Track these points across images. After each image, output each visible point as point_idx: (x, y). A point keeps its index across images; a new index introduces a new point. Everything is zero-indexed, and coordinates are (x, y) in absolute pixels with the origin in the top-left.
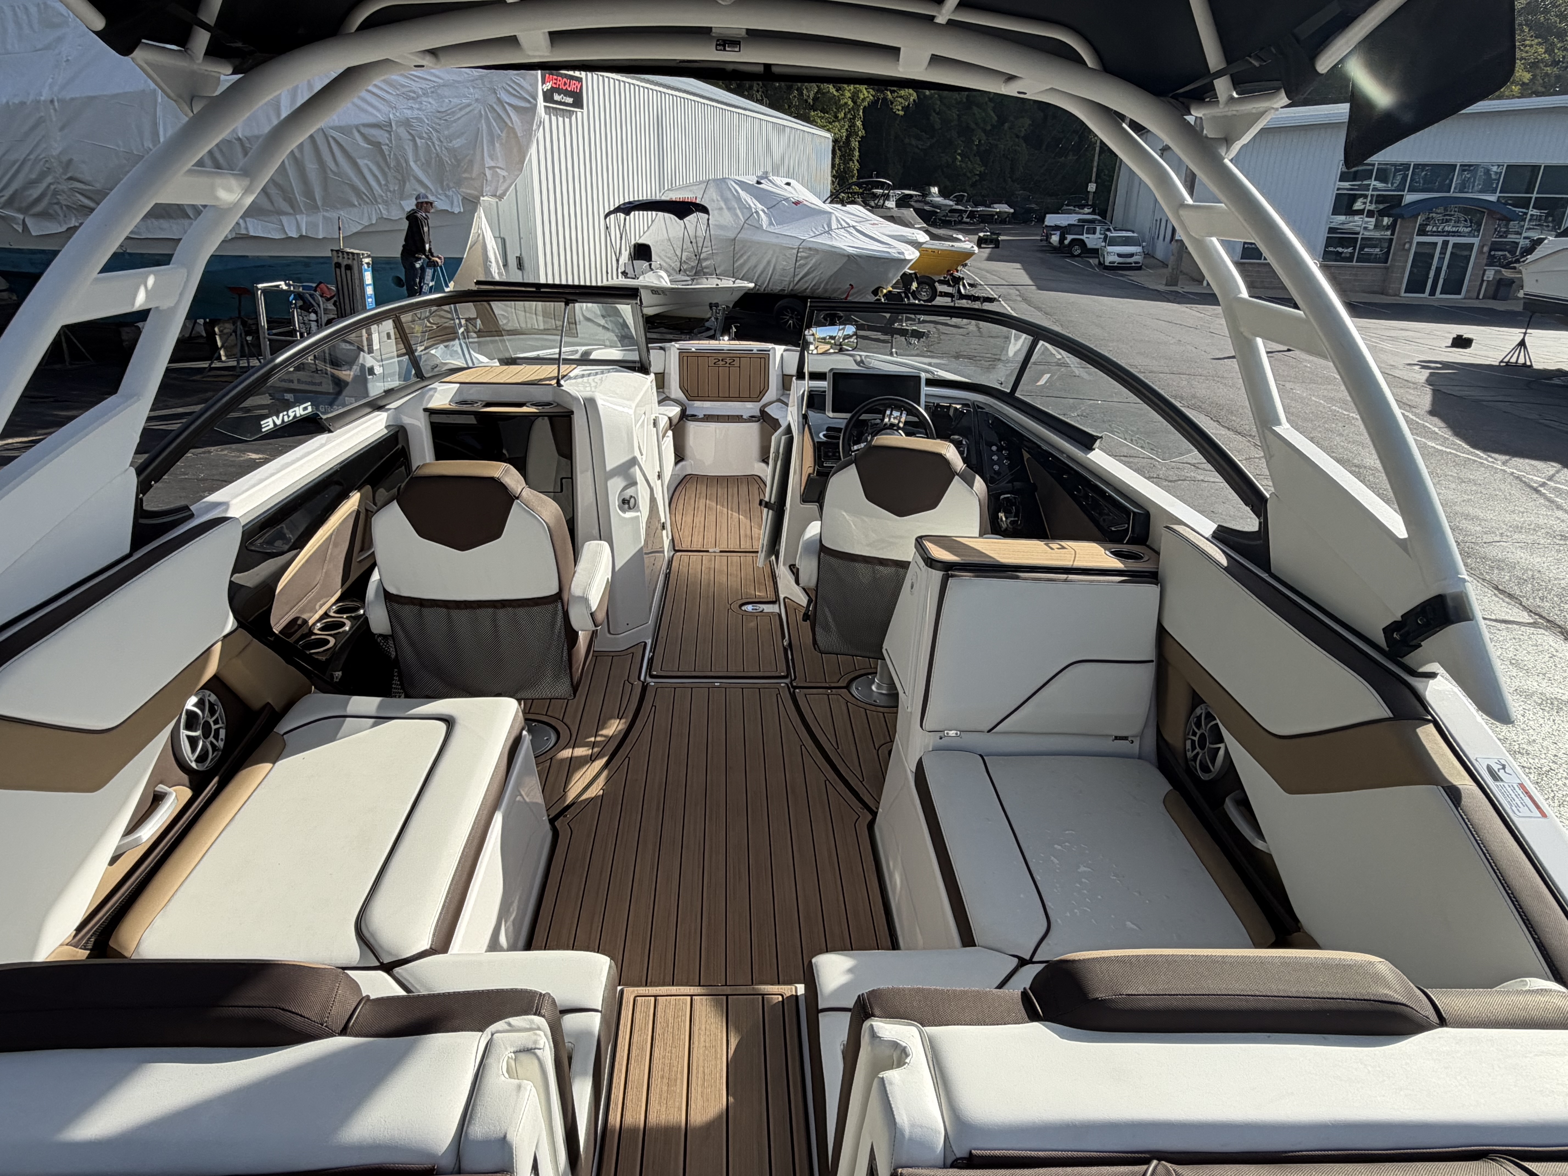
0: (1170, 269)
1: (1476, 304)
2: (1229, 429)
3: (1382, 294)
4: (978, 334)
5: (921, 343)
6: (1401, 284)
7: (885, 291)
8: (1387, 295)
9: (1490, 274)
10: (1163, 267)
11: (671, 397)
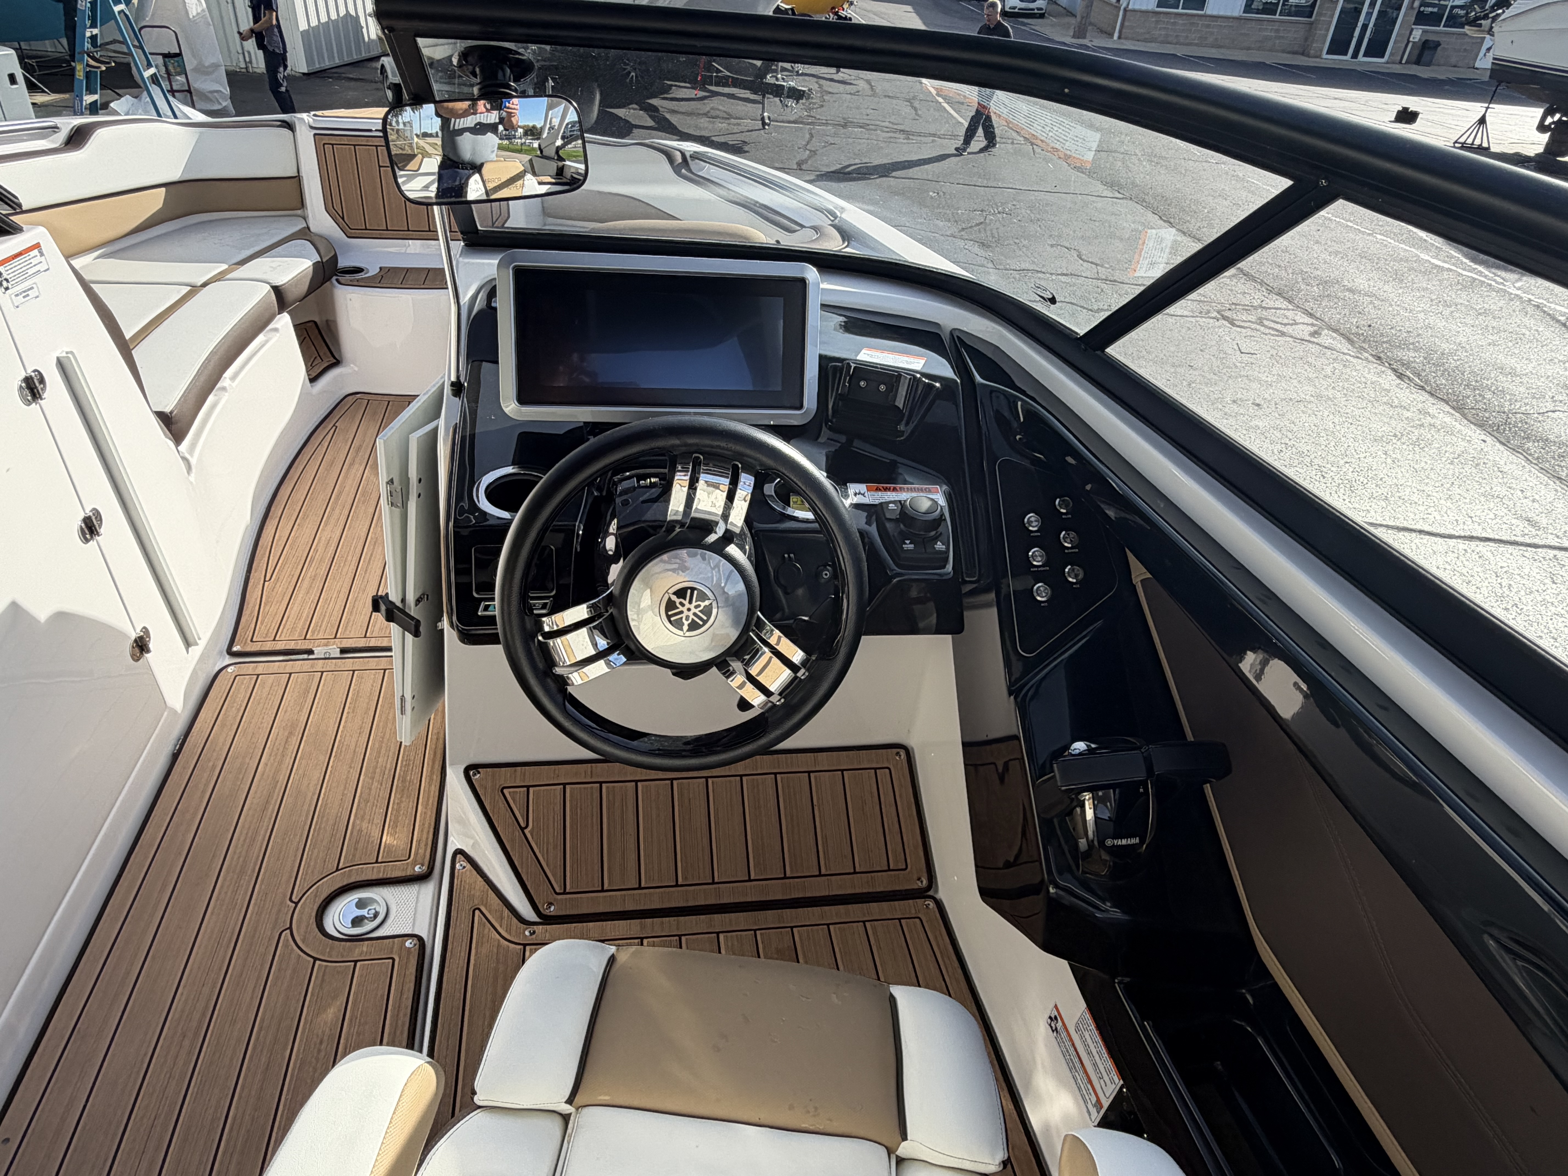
0: (1079, 18)
1: (1397, 69)
3: (1303, 54)
4: (870, 93)
5: (800, 106)
6: (1324, 43)
8: (1308, 56)
9: (1417, 34)
10: (1067, 15)
11: (312, 229)
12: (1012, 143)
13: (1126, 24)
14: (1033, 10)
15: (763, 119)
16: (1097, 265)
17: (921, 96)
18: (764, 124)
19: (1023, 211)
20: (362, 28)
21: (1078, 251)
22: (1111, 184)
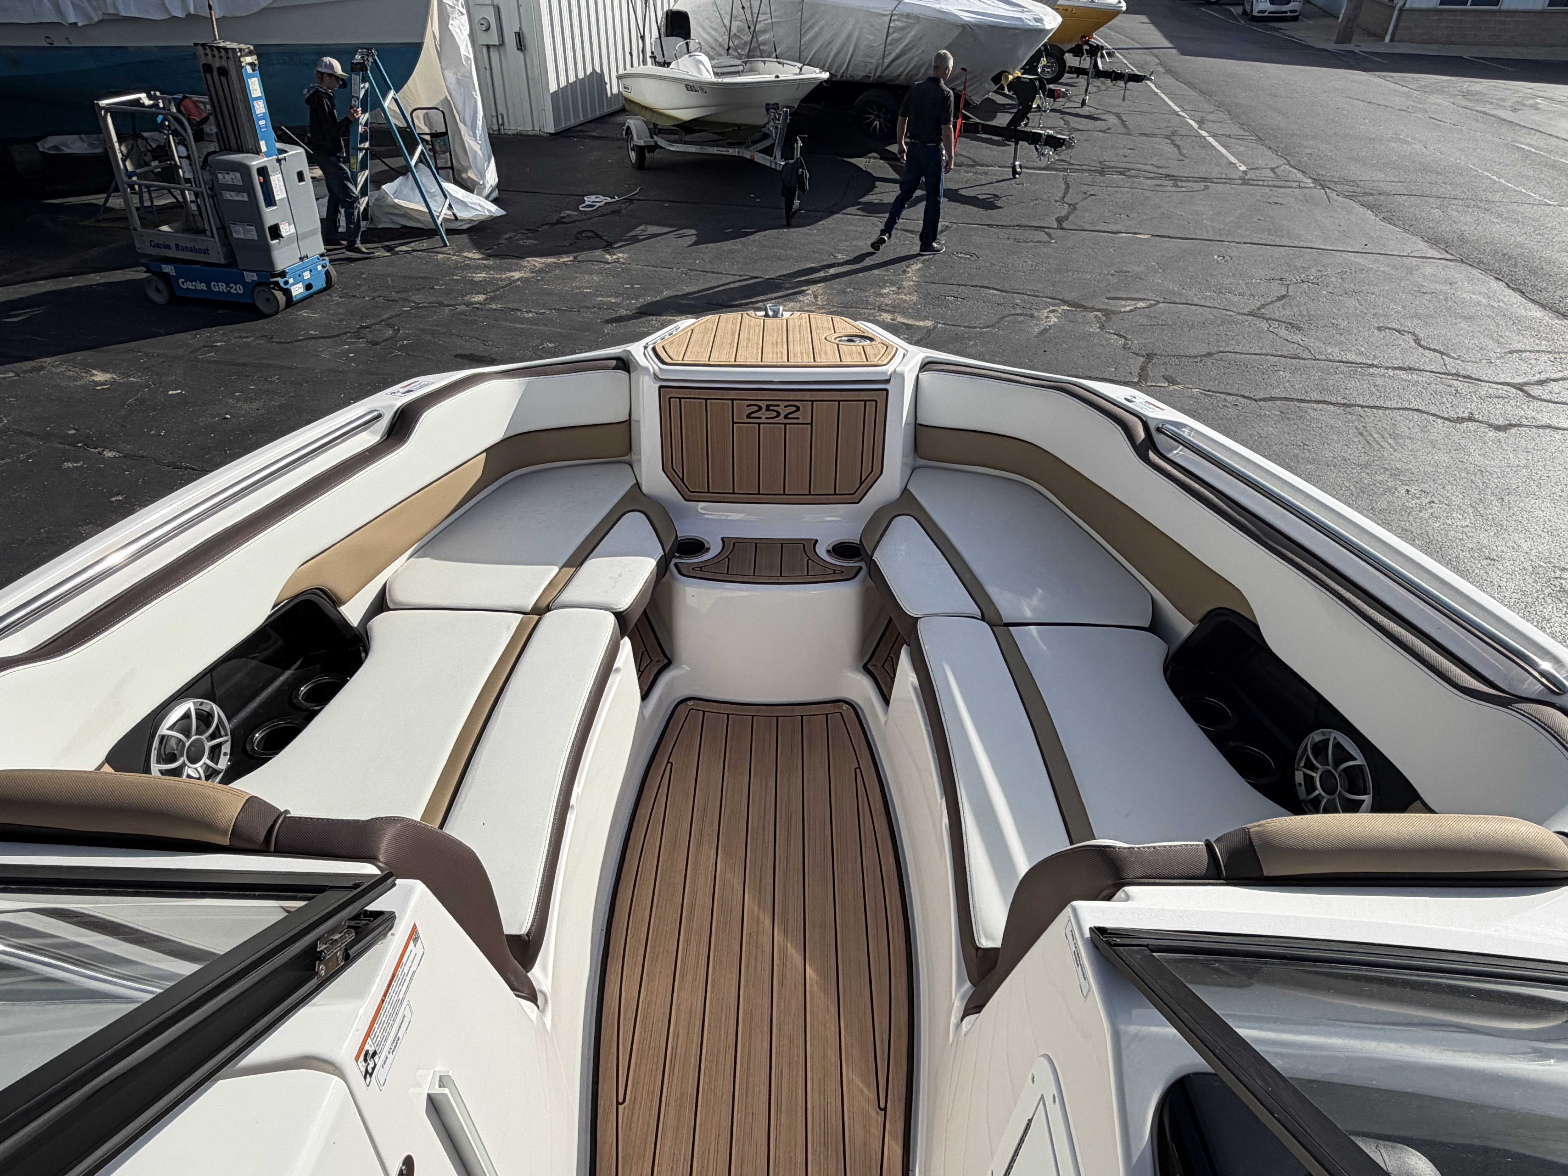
0: (1343, 21)
2: (1543, 306)
4: (1123, 130)
5: (1057, 153)
7: (1011, 77)
10: (1324, 16)
11: (644, 489)
12: (1299, 187)
13: (1401, 24)
14: (1286, 12)
15: (1014, 168)
16: (1442, 353)
17: (1183, 131)
18: (1015, 172)
19: (1333, 279)
20: (606, 83)
21: (1414, 334)
22: (1434, 241)
